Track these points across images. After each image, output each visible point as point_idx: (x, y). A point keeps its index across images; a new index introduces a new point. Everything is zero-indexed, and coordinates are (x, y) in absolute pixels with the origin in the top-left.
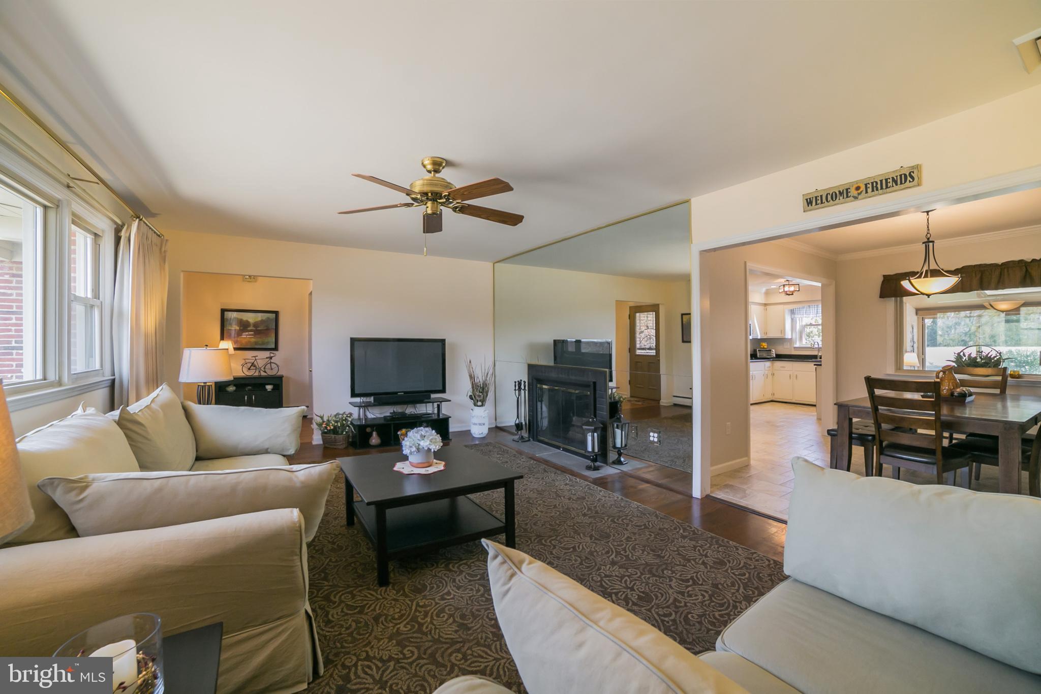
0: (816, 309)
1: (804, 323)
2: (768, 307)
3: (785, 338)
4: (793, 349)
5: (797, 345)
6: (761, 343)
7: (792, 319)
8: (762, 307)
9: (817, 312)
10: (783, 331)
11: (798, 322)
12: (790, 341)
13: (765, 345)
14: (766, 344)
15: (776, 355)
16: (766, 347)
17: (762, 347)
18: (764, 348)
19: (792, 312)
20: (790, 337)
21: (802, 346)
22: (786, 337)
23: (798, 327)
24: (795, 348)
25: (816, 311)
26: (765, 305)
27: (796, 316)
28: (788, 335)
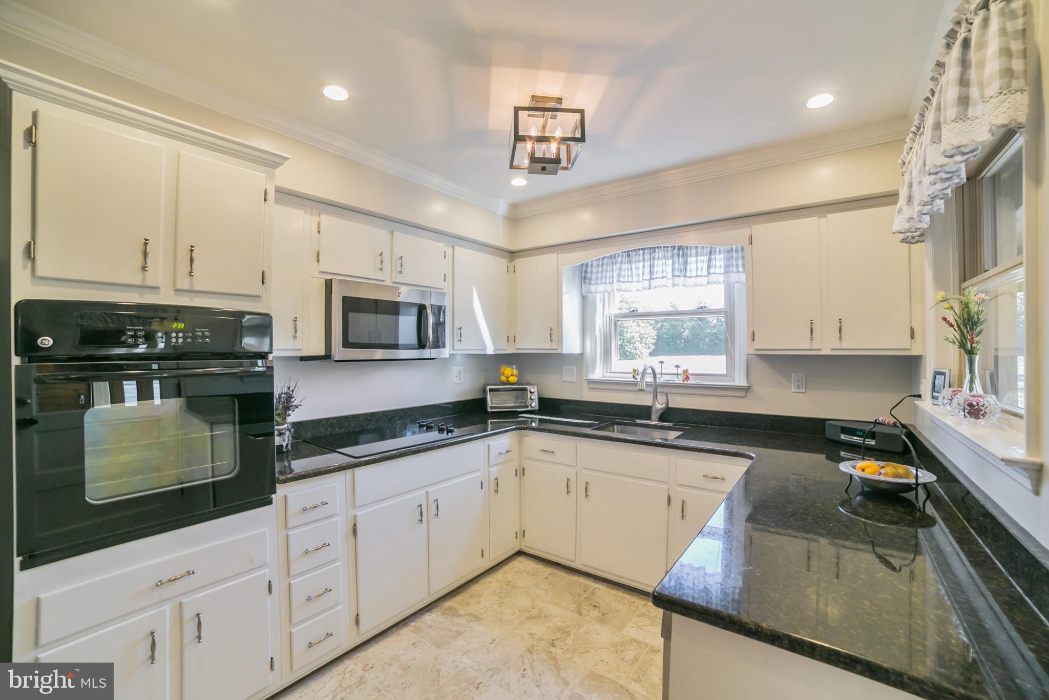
0: (647, 264)
1: (615, 311)
2: (520, 262)
3: (561, 354)
4: (586, 382)
5: (598, 373)
6: (502, 370)
7: (584, 298)
8: (503, 262)
9: (651, 273)
10: (555, 333)
11: (599, 307)
12: (579, 360)
13: (510, 373)
14: (515, 372)
15: (543, 401)
16: (513, 379)
17: (503, 378)
18: (509, 383)
19: (584, 275)
20: (577, 350)
21: (609, 377)
22: (564, 352)
23: (599, 322)
24: (591, 382)
25: (647, 270)
26: (512, 255)
27: (593, 288)
28: (571, 344)
